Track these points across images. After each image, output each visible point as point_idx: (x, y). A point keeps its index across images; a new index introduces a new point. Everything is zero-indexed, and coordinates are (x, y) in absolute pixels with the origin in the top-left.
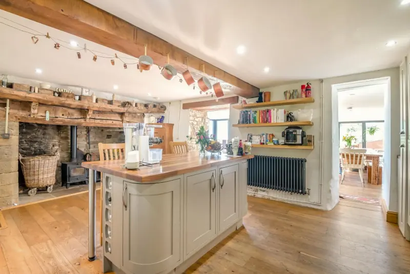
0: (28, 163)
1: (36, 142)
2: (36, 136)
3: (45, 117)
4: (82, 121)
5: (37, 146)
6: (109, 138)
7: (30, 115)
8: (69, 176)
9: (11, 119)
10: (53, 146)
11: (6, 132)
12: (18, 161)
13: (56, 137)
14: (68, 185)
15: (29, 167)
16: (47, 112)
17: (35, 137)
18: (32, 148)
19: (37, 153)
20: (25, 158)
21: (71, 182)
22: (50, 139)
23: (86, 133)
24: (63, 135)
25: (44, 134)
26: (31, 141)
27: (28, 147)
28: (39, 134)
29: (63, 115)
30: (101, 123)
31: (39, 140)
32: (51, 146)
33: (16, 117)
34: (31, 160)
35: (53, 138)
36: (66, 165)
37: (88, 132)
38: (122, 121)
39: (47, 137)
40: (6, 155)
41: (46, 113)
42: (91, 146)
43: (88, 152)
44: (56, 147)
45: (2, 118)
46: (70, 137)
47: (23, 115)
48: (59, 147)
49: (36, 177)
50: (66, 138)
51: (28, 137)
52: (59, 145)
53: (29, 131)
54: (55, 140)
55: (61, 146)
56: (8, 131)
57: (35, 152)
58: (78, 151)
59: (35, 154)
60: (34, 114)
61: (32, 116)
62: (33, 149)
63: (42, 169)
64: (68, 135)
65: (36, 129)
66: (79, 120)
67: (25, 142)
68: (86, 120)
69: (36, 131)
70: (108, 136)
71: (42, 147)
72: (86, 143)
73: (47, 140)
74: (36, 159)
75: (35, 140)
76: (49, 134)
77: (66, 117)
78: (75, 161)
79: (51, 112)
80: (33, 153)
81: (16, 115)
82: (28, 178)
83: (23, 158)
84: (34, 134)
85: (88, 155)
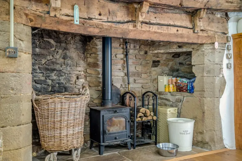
0: (46, 107)
1: (53, 70)
2: (54, 60)
3: (73, 16)
4: (130, 26)
5: (55, 77)
6: (156, 66)
7: (48, 13)
8: (104, 132)
9: (19, 20)
10: (78, 78)
11: (12, 45)
12: (31, 103)
13: (82, 62)
14: (103, 149)
15: (46, 114)
16: (76, 6)
17: (53, 63)
18: (48, 80)
19: (56, 89)
20: (40, 97)
21: (106, 144)
22: (73, 65)
23: (122, 56)
24: (90, 60)
25: (64, 58)
26: (47, 69)
27: (43, 78)
28: (58, 57)
29: (100, 15)
30: (159, 31)
31: (58, 67)
32: (74, 79)
33: (26, 15)
34: (50, 101)
35: (77, 65)
36: (99, 112)
37: (126, 55)
38: (193, 28)
39: (69, 62)
40: (13, 89)
41: (73, 9)
42: (131, 80)
43: (127, 90)
44: (82, 81)
45: (4, 16)
46: (100, 63)
47: (38, 13)
48: (86, 80)
49: (57, 133)
50: (95, 65)
51: (43, 61)
52: (86, 77)
53: (44, 52)
54: (79, 69)
55: (88, 79)
56: (15, 43)
57: (53, 87)
58: (113, 88)
59: (53, 92)
60: (55, 9)
61: (52, 14)
62: (50, 82)
63: (66, 118)
64: (98, 60)
65: (54, 49)
66: (125, 26)
67: (38, 71)
68: (135, 26)
69: (54, 51)
70: (154, 62)
71: (62, 80)
72: (122, 74)
73: (69, 68)
74: (57, 100)
75: (52, 67)
76: (71, 58)
77: (105, 18)
78: (110, 105)
79: (82, 9)
80: (50, 89)
81: (27, 12)
82: (46, 133)
83: (38, 97)
84: (51, 57)
85: (128, 96)
